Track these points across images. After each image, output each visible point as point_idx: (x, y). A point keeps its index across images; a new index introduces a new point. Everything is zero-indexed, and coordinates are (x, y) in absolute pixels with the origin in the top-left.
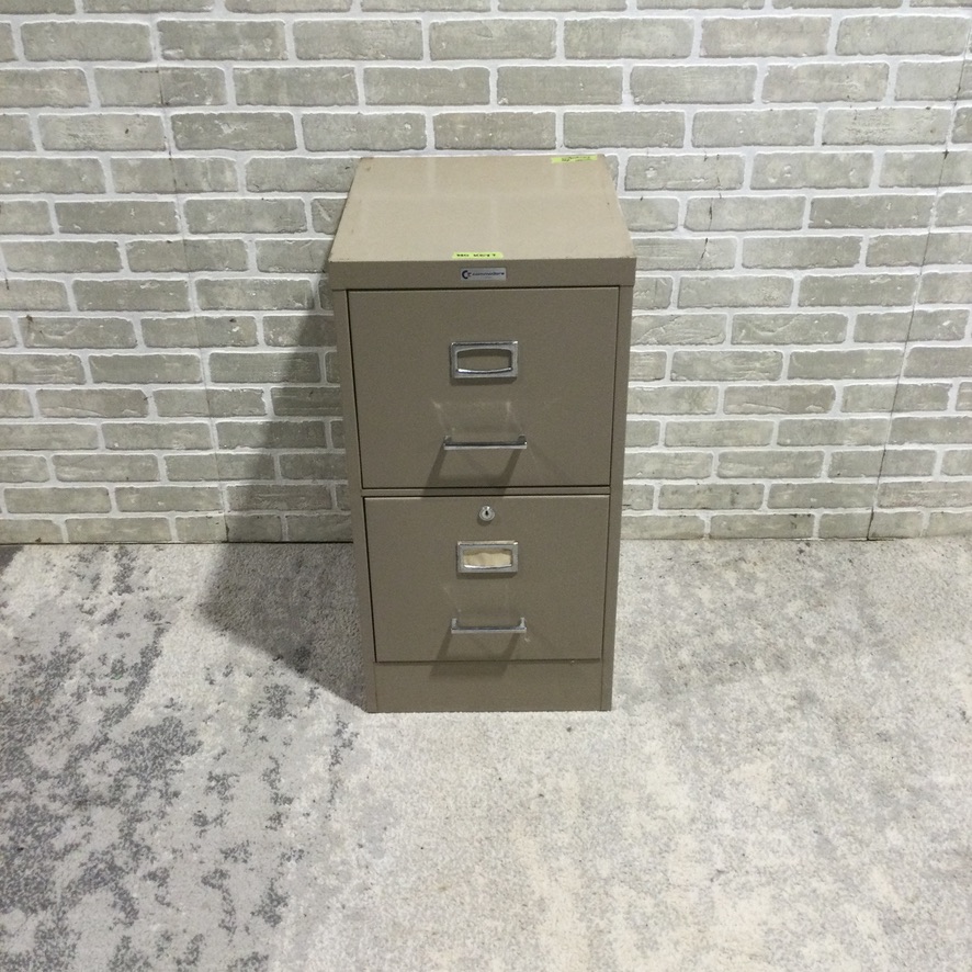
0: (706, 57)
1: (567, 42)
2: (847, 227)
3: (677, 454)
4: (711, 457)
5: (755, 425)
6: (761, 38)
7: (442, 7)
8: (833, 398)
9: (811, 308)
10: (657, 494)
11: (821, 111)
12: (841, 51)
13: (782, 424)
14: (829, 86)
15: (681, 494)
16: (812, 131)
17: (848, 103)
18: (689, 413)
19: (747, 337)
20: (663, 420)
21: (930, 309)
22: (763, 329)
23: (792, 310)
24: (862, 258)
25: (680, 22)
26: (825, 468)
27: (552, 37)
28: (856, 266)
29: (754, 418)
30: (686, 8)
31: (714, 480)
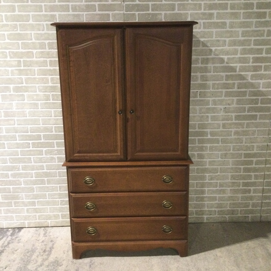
0: (223, 129)
1: (198, 127)
2: (251, 158)
4: (227, 204)
5: (236, 197)
6: (233, 126)
8: (251, 191)
9: (245, 173)
10: (217, 212)
11: (244, 138)
13: (242, 196)
14: (245, 133)
15: (222, 212)
16: (243, 141)
18: (223, 194)
19: (234, 179)
20: (217, 196)
21: (268, 173)
22: (237, 177)
23: (242, 173)
24: (254, 164)
25: (218, 123)
26: (250, 206)
27: (196, 126)
28: (253, 165)
29: (236, 195)
30: (219, 121)
31: (228, 208)
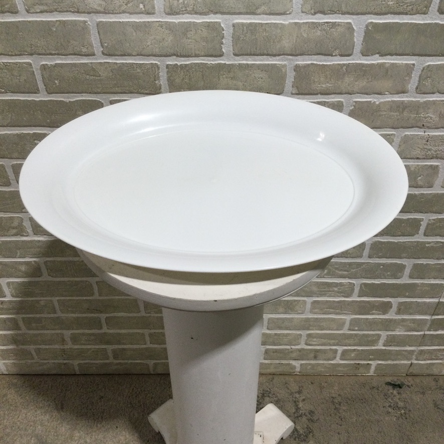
0: (297, 94)
2: (412, 212)
3: (276, 334)
4: (301, 335)
5: (333, 320)
6: (347, 80)
7: (48, 52)
8: (391, 307)
9: (378, 259)
12: (420, 90)
13: (352, 320)
14: (407, 117)
17: (422, 130)
18: (285, 313)
19: (328, 274)
22: (341, 270)
23: (363, 260)
24: (421, 232)
25: (274, 66)
26: (381, 342)
27: (157, 77)
28: (416, 236)
29: (332, 316)
30: (279, 55)
31: (303, 346)
